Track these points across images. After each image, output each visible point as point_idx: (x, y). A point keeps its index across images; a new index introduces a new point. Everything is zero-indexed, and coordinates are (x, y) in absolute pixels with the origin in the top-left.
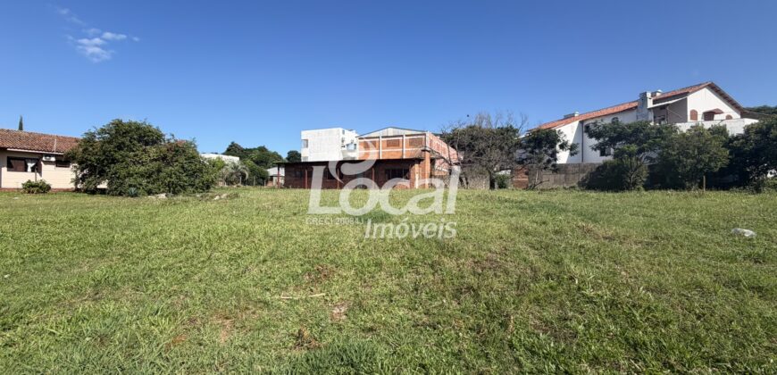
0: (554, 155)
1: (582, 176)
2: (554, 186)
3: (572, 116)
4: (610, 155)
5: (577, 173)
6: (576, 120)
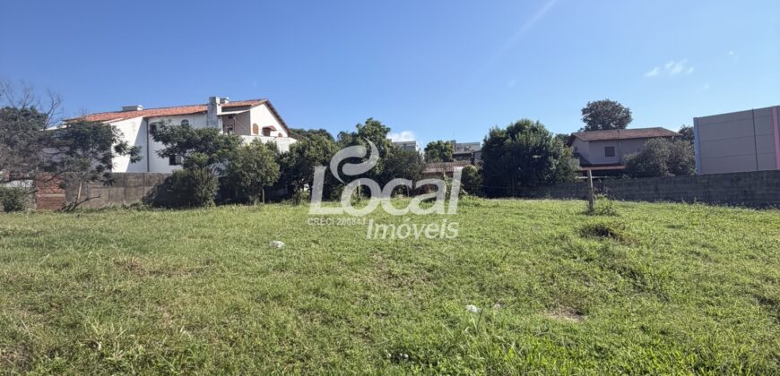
0: (107, 160)
1: (148, 189)
2: (109, 204)
3: (133, 109)
4: (180, 164)
5: (141, 185)
6: (139, 115)
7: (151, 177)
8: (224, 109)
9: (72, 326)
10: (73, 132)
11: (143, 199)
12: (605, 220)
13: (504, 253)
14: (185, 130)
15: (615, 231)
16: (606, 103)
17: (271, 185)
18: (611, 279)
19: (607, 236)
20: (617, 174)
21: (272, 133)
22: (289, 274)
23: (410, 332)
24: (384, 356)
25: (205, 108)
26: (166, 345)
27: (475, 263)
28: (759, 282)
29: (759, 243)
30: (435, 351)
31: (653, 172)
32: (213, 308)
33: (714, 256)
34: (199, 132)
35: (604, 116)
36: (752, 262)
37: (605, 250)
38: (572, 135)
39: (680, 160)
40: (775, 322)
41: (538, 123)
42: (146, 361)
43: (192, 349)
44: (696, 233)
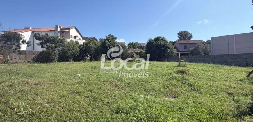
0: (19, 46)
1: (33, 56)
2: (19, 61)
3: (28, 28)
4: (45, 48)
5: (31, 55)
6: (30, 31)
7: (34, 52)
8: (60, 29)
9: (6, 103)
10: (6, 36)
11: (32, 60)
12: (183, 69)
13: (152, 79)
14: (47, 36)
15: (187, 72)
16: (185, 32)
17: (77, 55)
18: (185, 87)
19: (184, 73)
20: (187, 54)
21: (77, 38)
22: (82, 85)
23: (122, 104)
24: (113, 111)
25: (54, 29)
26: (39, 109)
27: (143, 82)
28: (228, 88)
29: (228, 76)
30: (129, 110)
31: (198, 54)
32: (56, 96)
33: (215, 80)
34: (52, 37)
35: (184, 36)
36: (226, 82)
37: (183, 78)
38: (174, 42)
39: (206, 50)
40: (232, 100)
41: (164, 37)
42: (32, 114)
43: (49, 110)
44: (210, 73)
